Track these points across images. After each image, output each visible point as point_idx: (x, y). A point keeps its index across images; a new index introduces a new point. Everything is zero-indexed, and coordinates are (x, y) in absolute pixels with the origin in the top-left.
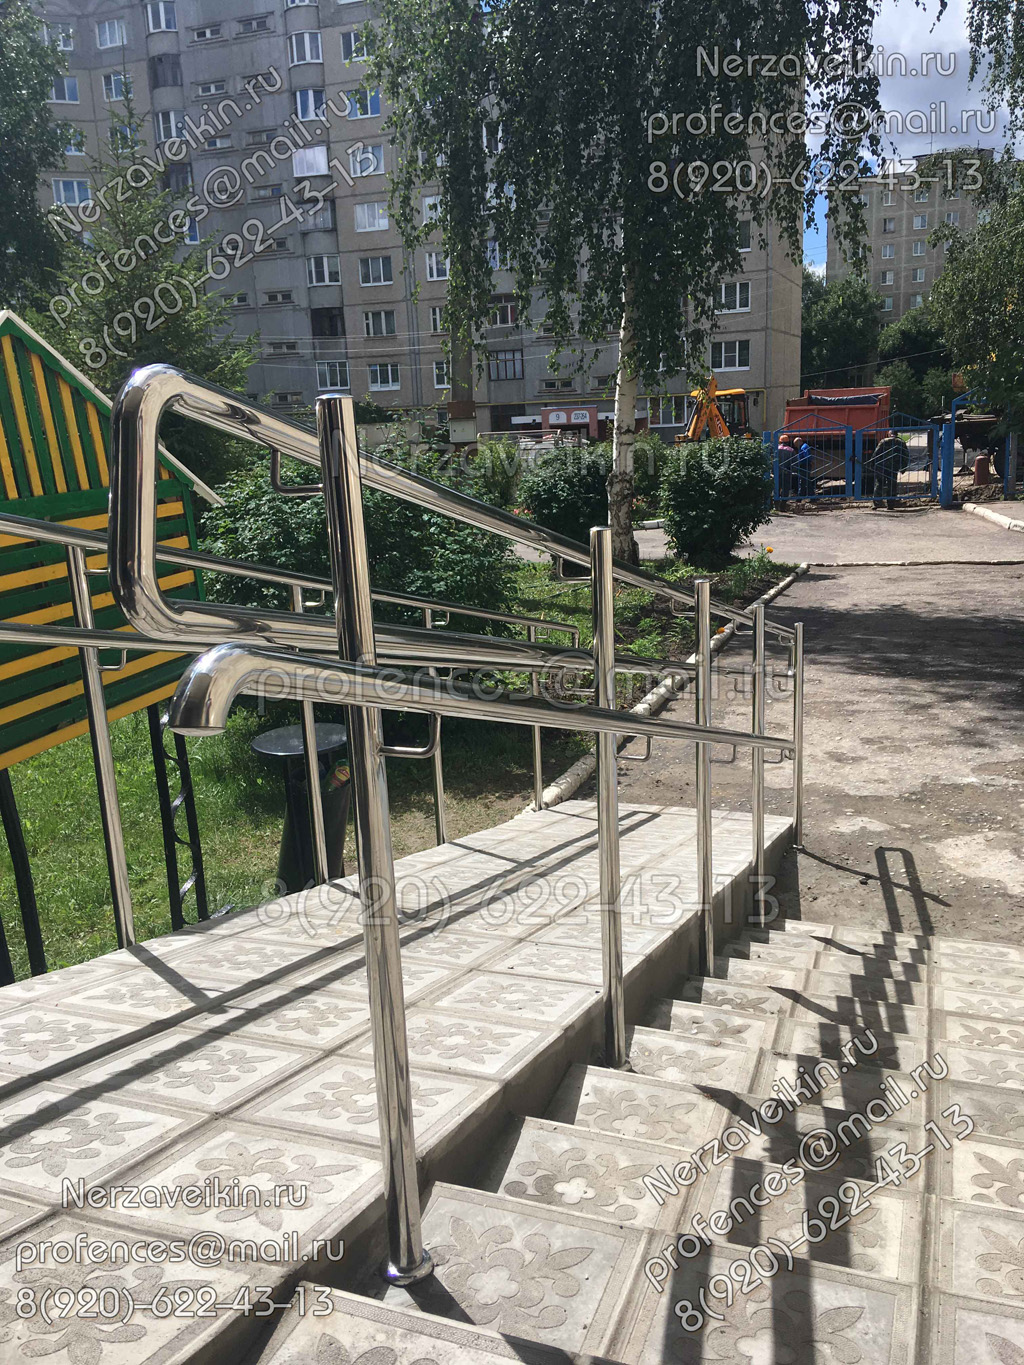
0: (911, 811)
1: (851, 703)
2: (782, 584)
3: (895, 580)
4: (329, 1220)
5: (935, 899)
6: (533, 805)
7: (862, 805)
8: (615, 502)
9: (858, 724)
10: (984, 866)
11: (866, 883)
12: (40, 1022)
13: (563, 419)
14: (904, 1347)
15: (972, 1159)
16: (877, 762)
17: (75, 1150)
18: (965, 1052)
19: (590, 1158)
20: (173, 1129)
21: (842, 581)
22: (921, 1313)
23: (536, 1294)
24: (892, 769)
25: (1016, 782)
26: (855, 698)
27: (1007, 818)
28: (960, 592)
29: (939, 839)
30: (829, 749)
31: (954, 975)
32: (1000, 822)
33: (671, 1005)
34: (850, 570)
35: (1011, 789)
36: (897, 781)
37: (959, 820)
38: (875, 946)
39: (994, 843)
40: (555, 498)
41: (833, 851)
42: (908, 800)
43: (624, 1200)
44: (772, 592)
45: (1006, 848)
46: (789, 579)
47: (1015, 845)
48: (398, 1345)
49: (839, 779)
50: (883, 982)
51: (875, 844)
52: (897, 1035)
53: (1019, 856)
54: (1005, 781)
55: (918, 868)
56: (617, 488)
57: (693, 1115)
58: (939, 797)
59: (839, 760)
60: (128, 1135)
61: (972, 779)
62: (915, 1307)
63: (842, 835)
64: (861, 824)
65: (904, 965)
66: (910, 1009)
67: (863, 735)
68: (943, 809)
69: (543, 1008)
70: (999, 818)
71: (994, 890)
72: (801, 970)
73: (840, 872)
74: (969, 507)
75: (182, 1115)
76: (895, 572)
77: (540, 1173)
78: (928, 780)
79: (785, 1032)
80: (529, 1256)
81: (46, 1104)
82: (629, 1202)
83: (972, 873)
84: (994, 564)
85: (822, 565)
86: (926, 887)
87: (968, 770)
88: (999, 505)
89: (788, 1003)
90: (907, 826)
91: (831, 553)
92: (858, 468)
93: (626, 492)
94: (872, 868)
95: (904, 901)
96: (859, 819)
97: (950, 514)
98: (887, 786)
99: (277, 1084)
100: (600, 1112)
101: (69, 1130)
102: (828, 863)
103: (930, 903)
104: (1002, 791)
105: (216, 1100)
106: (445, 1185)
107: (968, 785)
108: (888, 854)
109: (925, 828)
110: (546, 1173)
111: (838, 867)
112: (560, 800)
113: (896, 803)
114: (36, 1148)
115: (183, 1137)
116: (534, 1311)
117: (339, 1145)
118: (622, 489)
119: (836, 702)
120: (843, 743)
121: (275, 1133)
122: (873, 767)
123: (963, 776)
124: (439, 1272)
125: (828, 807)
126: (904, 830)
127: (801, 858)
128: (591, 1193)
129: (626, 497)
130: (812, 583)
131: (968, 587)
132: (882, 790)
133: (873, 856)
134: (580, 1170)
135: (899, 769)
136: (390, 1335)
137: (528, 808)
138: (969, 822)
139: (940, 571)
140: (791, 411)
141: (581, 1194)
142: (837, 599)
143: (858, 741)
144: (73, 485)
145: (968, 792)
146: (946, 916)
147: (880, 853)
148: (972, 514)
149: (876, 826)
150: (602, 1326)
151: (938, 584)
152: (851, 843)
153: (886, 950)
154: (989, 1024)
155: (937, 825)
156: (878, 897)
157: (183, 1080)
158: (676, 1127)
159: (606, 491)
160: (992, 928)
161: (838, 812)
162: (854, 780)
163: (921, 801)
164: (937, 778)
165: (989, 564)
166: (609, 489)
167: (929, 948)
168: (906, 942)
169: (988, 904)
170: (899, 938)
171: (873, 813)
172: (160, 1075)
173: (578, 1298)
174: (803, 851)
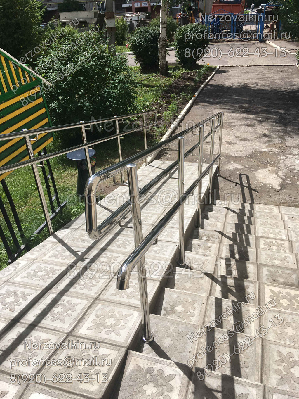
0: (249, 161)
1: (233, 123)
2: (212, 75)
3: (245, 73)
4: (131, 332)
5: (254, 190)
6: (145, 163)
7: (236, 159)
8: (161, 48)
9: (235, 130)
10: (268, 179)
11: (236, 186)
12: (40, 268)
13: (139, 6)
14: (258, 354)
15: (269, 291)
16: (240, 144)
17: (65, 314)
18: (265, 252)
19: (182, 299)
20: (86, 305)
21: (229, 73)
22: (262, 345)
23: (177, 344)
24: (244, 147)
25: (278, 150)
26: (234, 121)
27: (275, 163)
28: (264, 78)
29: (256, 170)
30: (226, 140)
31: (261, 220)
32: (272, 164)
33: (192, 240)
34: (232, 69)
35: (276, 153)
36: (245, 151)
37: (261, 163)
38: (240, 209)
39: (271, 172)
40: (140, 45)
41: (228, 175)
42: (248, 157)
43: (191, 311)
44: (209, 79)
45: (274, 173)
46: (214, 73)
47: (276, 172)
48: (153, 366)
49: (229, 151)
50: (243, 225)
51: (238, 173)
52: (248, 247)
53: (277, 176)
54: (275, 150)
55: (250, 180)
56: (161, 43)
57: (203, 281)
58: (256, 156)
59: (229, 144)
60: (76, 307)
61: (266, 150)
62: (260, 344)
63: (230, 170)
64: (235, 166)
65: (248, 217)
66: (251, 236)
67: (236, 135)
68: (257, 160)
69: (164, 253)
70: (273, 163)
71: (270, 187)
72: (222, 222)
73: (230, 182)
74: (268, 42)
75: (87, 300)
76: (246, 70)
77: (171, 304)
78: (254, 150)
79: (221, 247)
80: (174, 334)
81: (53, 298)
82: (192, 311)
83: (264, 181)
84: (274, 66)
85: (223, 66)
86: (252, 187)
87: (264, 147)
88: (277, 41)
89: (220, 235)
90: (248, 166)
91: (226, 60)
92: (235, 27)
93: (164, 44)
94: (238, 181)
95: (246, 190)
96: (235, 164)
97: (261, 45)
98: (243, 153)
99: (106, 286)
100: (181, 281)
101: (61, 307)
102: (226, 179)
103: (253, 192)
104: (274, 153)
105: (93, 293)
106: (152, 314)
107: (265, 151)
108: (242, 176)
109: (252, 167)
110: (172, 304)
111: (229, 181)
112: (152, 161)
113: (245, 158)
114: (56, 314)
115: (89, 307)
116: (177, 348)
117: (127, 307)
118: (163, 44)
119: (228, 122)
120: (230, 138)
121: (111, 304)
122: (239, 146)
123: (263, 149)
124: (155, 339)
125: (226, 160)
126: (247, 168)
127: (219, 178)
128: (183, 310)
129: (164, 46)
130: (220, 74)
131: (267, 76)
132: (241, 154)
133: (238, 176)
134: (180, 303)
135: (246, 147)
136: (151, 364)
137: (144, 164)
138: (264, 164)
139: (259, 69)
140: (214, 6)
141: (181, 310)
142: (228, 81)
143: (235, 137)
144: (9, 89)
145: (265, 153)
146: (258, 195)
147: (240, 176)
148: (268, 44)
149: (239, 167)
150: (193, 351)
151: (258, 74)
152: (233, 172)
153: (242, 210)
154: (270, 240)
155: (256, 166)
156: (240, 190)
157: (83, 287)
158: (199, 284)
159: (158, 44)
160: (269, 199)
161: (229, 162)
162: (233, 150)
163: (251, 157)
164: (256, 149)
165: (273, 66)
166: (158, 43)
167: (253, 209)
168: (247, 206)
169: (268, 191)
170: (246, 205)
171: (238, 162)
172: (77, 285)
173: (187, 345)
174: (220, 176)
